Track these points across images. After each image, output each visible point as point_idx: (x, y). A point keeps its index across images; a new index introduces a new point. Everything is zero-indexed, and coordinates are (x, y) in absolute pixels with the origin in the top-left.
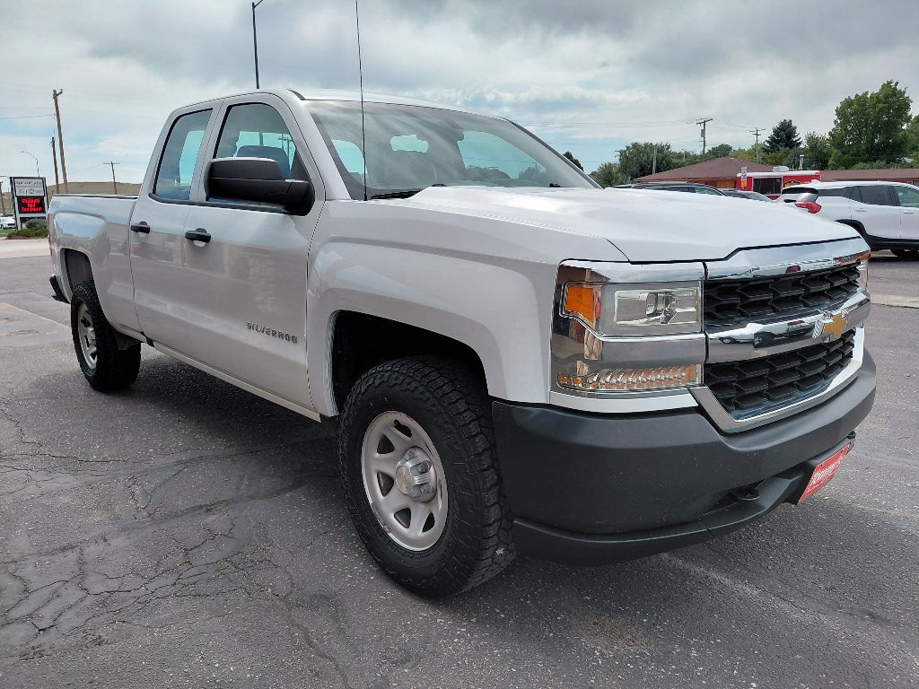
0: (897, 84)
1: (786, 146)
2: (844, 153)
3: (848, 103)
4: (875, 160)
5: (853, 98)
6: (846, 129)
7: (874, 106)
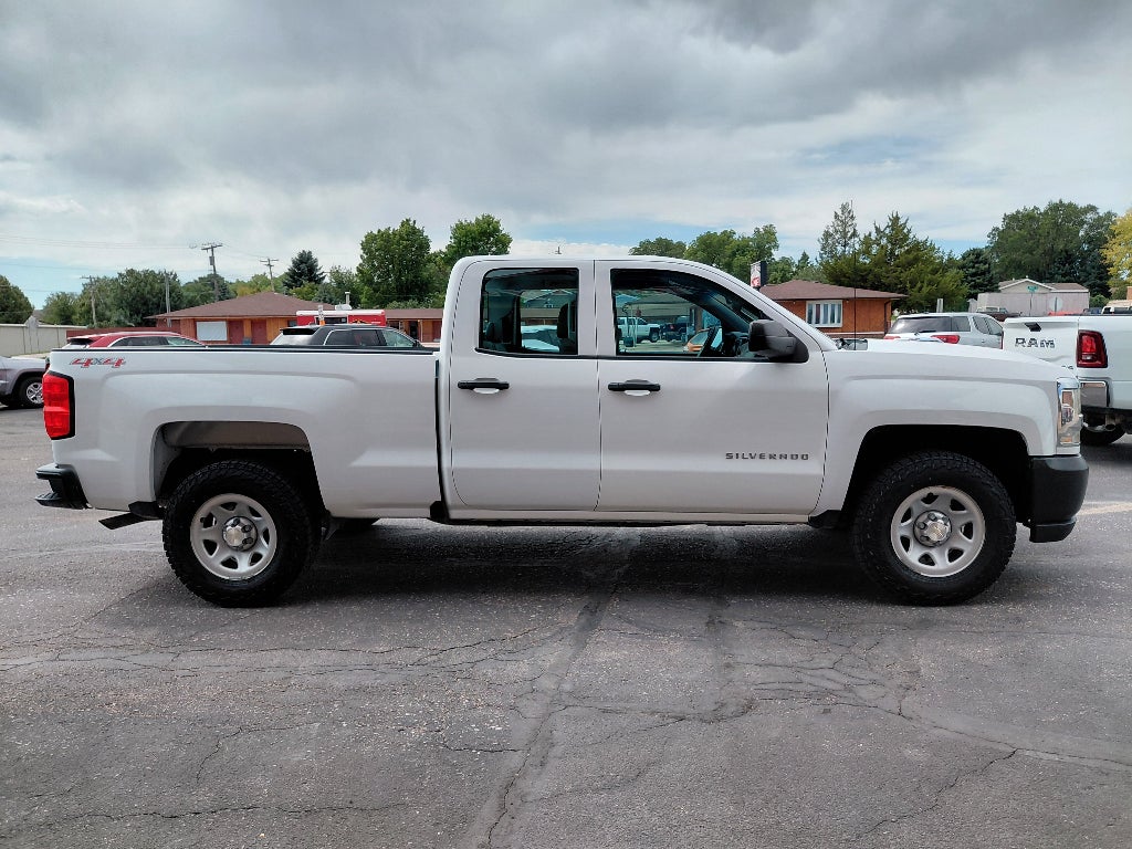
0: (415, 222)
1: (310, 280)
2: (376, 291)
3: (370, 238)
4: (407, 299)
5: (376, 232)
6: (374, 266)
7: (398, 244)
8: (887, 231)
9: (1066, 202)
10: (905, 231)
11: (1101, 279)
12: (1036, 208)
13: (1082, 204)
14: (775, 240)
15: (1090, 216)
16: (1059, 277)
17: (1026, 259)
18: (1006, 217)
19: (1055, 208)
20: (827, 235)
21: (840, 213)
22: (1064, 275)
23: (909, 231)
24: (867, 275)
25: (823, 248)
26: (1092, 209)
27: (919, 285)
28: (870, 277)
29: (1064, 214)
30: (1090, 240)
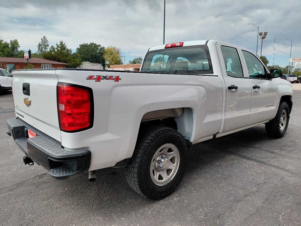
8: (60, 46)
9: (94, 43)
10: (65, 46)
11: (103, 63)
12: (87, 44)
13: (98, 44)
14: (18, 45)
15: (99, 47)
16: (94, 62)
17: (86, 57)
18: (80, 45)
19: (92, 44)
20: (40, 45)
21: (43, 39)
22: (95, 61)
23: (66, 46)
24: (56, 57)
25: (39, 49)
26: (100, 45)
27: (71, 61)
28: (57, 58)
29: (94, 46)
30: (99, 53)
